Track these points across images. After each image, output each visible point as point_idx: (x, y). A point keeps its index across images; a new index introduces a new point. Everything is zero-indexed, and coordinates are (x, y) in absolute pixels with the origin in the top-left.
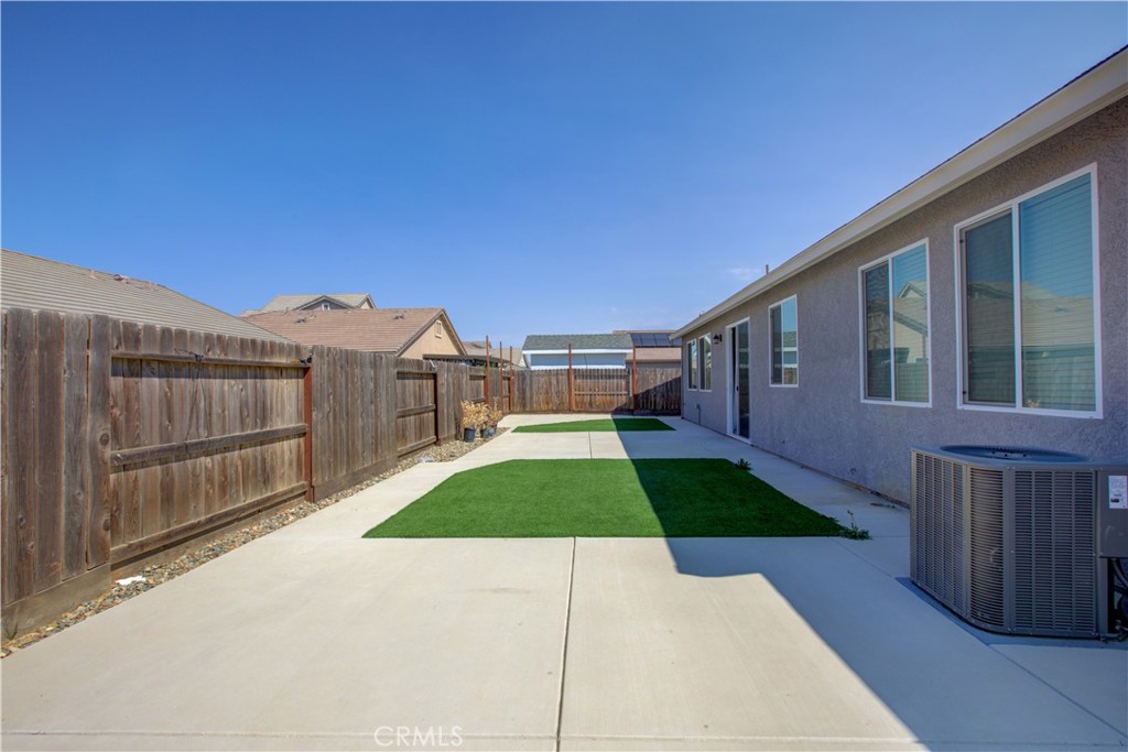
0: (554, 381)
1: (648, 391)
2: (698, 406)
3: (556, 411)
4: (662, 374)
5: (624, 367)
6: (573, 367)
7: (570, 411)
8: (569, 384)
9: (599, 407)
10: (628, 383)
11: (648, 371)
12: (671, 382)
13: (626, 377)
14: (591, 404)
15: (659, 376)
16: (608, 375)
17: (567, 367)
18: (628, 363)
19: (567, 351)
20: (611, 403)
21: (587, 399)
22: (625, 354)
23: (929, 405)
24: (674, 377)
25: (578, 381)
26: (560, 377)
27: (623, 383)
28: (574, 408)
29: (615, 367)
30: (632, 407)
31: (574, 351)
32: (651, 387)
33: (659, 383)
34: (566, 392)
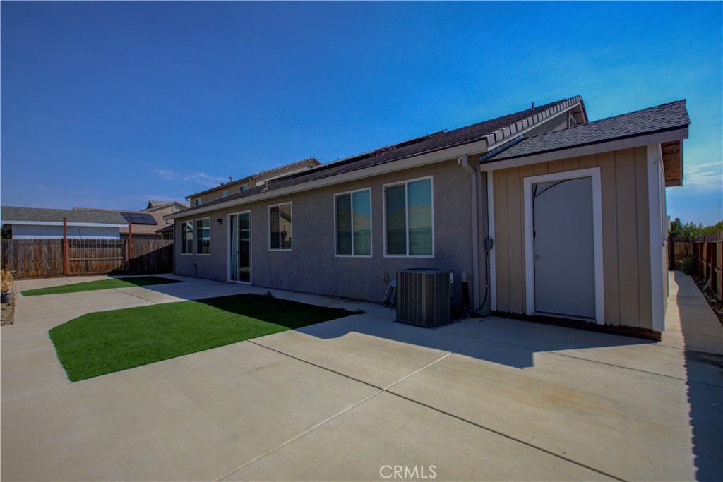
0: (45, 249)
1: (142, 257)
2: (195, 265)
3: (48, 276)
4: (154, 244)
5: (119, 238)
6: (68, 237)
7: (64, 274)
8: (63, 252)
9: (95, 270)
10: (124, 251)
11: (142, 242)
12: (161, 249)
13: (122, 246)
14: (87, 268)
15: (151, 245)
16: (105, 244)
17: (62, 237)
18: (122, 235)
19: (62, 224)
20: (108, 266)
21: (83, 264)
22: (119, 228)
23: (371, 256)
24: (164, 246)
25: (73, 249)
26: (53, 246)
27: (120, 250)
28: (69, 272)
29: (112, 238)
30: (128, 269)
31: (68, 224)
32: (144, 253)
33: (151, 251)
34: (60, 260)
